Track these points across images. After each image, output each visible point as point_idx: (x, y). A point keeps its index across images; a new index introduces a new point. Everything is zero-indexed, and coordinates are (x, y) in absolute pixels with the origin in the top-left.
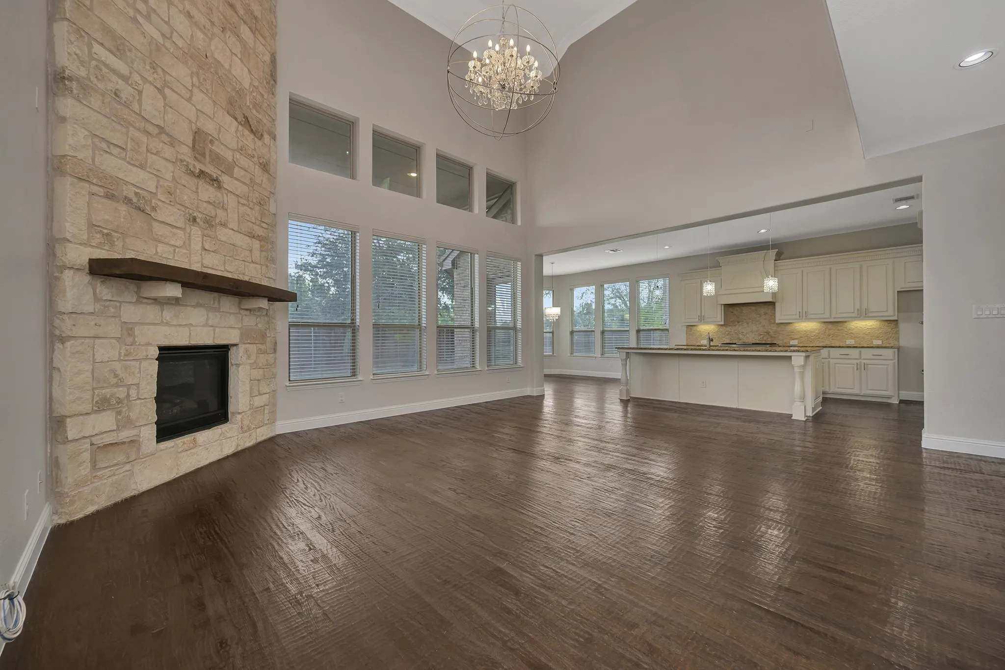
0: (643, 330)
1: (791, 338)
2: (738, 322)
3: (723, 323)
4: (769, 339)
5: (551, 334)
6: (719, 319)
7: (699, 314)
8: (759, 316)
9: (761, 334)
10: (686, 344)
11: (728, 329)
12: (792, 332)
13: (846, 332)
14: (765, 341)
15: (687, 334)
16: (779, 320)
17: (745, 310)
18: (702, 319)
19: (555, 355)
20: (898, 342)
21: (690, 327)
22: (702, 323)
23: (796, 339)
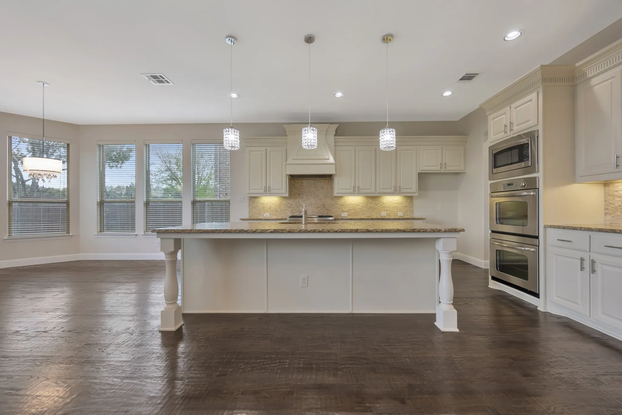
0: (200, 201)
1: (342, 210)
2: (299, 195)
3: (287, 195)
4: (325, 212)
5: (65, 205)
6: (284, 191)
7: (264, 185)
8: (316, 189)
9: (319, 206)
10: (247, 217)
11: (291, 201)
12: (343, 205)
13: (381, 205)
14: (322, 213)
15: (249, 206)
16: (337, 193)
17: (305, 182)
18: (268, 191)
19: (71, 234)
20: (413, 214)
21: (253, 199)
22: (267, 194)
23: (346, 211)
